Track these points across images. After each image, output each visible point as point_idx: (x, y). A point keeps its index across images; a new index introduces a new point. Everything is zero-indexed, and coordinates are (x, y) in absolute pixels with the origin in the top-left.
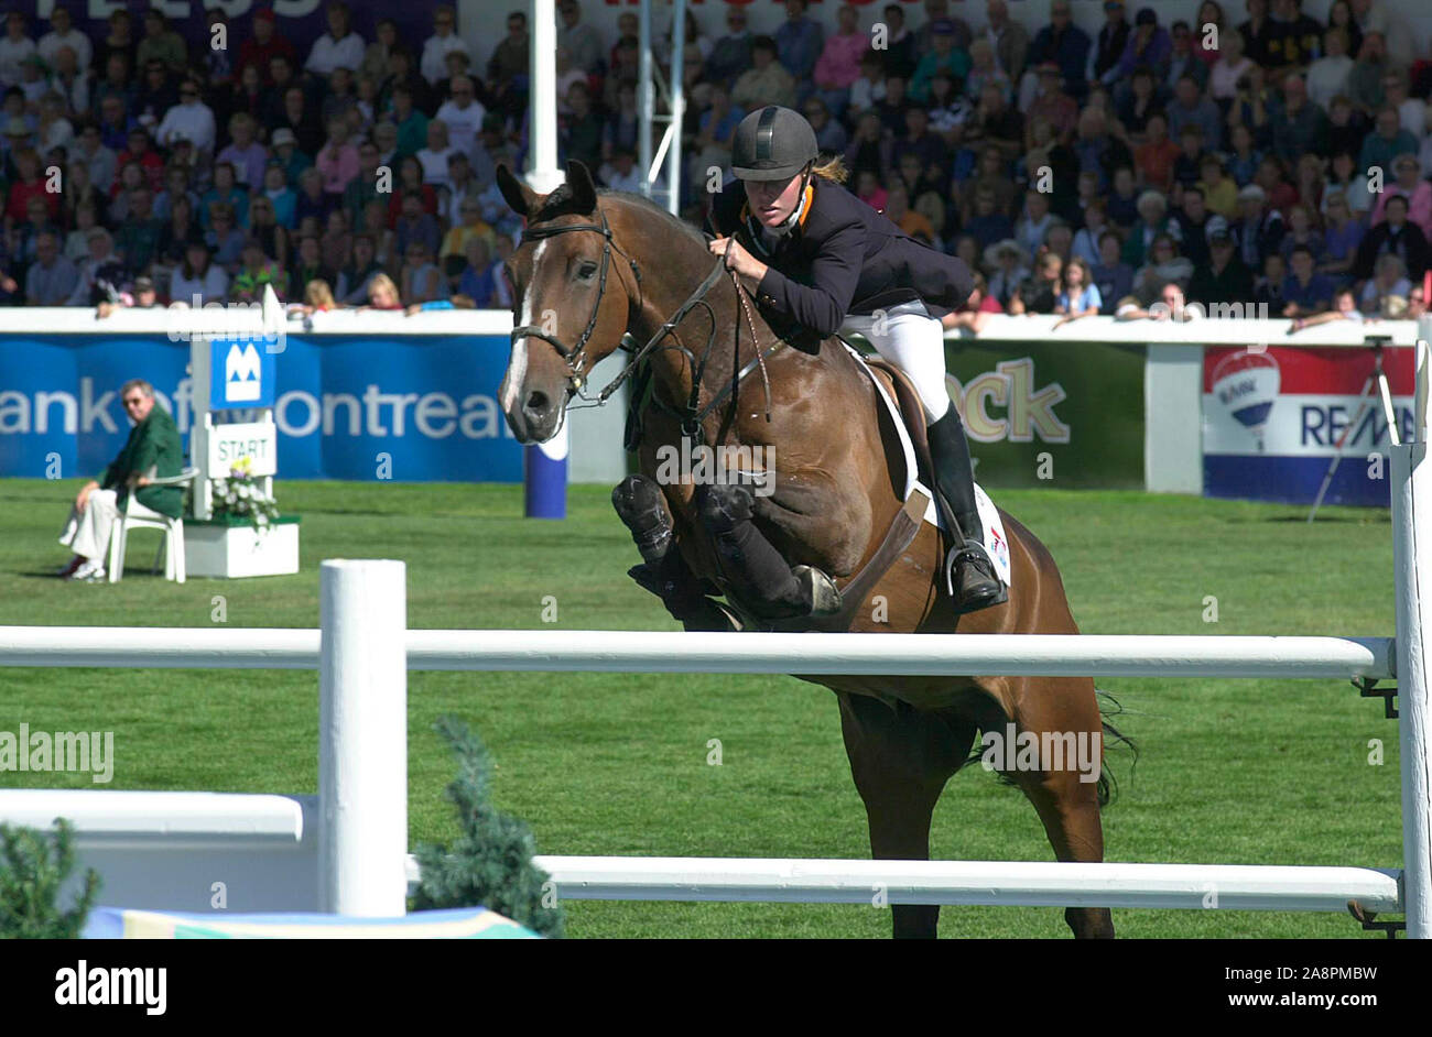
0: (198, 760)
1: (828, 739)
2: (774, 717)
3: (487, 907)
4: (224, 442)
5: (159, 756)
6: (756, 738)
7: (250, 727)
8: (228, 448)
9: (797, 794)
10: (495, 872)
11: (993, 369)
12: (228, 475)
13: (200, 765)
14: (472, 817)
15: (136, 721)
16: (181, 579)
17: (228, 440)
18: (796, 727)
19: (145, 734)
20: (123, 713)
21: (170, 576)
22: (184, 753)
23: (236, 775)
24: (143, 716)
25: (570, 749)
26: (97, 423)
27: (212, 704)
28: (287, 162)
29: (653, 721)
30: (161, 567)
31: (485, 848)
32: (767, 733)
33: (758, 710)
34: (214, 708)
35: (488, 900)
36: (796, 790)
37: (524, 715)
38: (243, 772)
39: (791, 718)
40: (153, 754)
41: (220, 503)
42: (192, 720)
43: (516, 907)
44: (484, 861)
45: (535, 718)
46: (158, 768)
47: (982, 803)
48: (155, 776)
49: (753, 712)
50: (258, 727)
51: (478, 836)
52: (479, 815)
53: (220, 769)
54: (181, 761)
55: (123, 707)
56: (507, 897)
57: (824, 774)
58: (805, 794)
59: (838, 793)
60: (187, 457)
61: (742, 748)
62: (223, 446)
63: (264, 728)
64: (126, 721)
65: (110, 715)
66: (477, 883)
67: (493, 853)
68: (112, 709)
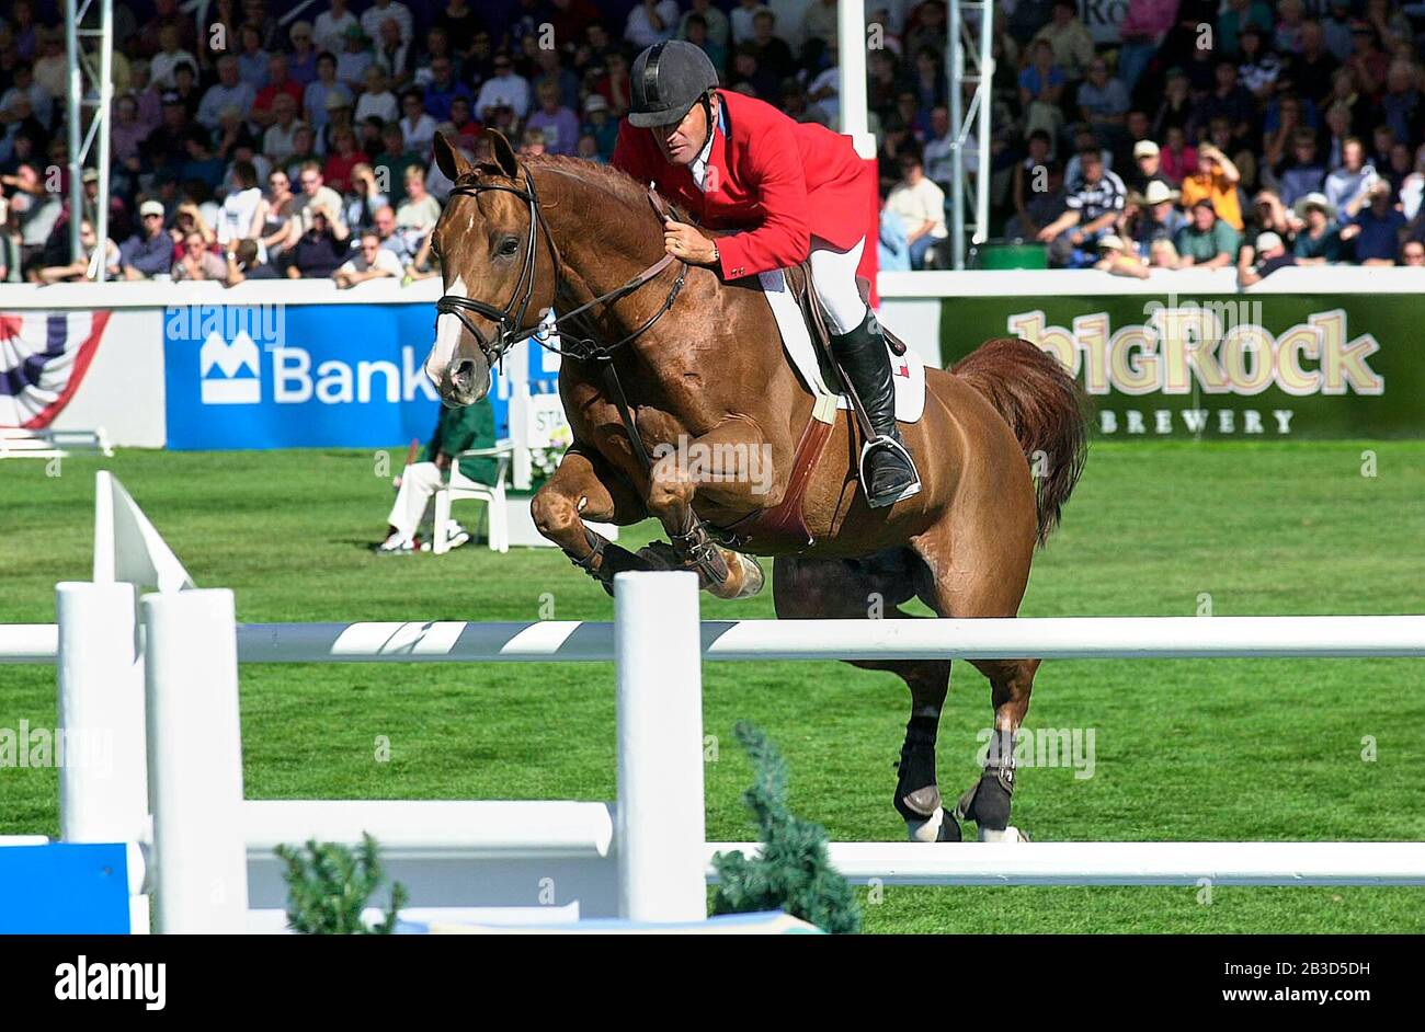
0: (518, 734)
1: (1141, 703)
2: (1087, 681)
3: (785, 911)
4: (541, 413)
5: (480, 731)
6: (1069, 703)
7: (570, 698)
8: (546, 418)
9: (1109, 760)
10: (792, 875)
11: (1305, 322)
12: (548, 445)
13: (521, 739)
14: (769, 823)
15: (457, 694)
16: (504, 549)
17: (546, 410)
18: (1109, 690)
19: (469, 708)
20: (444, 687)
21: (493, 545)
22: (506, 726)
23: (556, 748)
24: (465, 689)
25: (885, 716)
26: (419, 391)
27: (533, 676)
28: (600, 129)
29: (967, 686)
30: (484, 533)
31: (782, 854)
32: (1080, 698)
33: (1072, 673)
34: (536, 680)
35: (786, 905)
36: (1108, 755)
37: (840, 683)
38: (561, 746)
39: (1104, 681)
40: (475, 728)
41: (538, 473)
42: (514, 694)
43: (814, 911)
44: (782, 865)
45: (851, 685)
46: (479, 743)
47: (1294, 767)
48: (476, 751)
49: (1066, 677)
50: (577, 699)
51: (776, 842)
52: (775, 820)
53: (539, 743)
54: (504, 736)
55: (444, 682)
56: (804, 901)
57: (1136, 739)
58: (1116, 759)
59: (1150, 759)
60: (505, 427)
61: (1057, 713)
62: (541, 417)
63: (583, 700)
64: (448, 695)
65: (432, 688)
66: (774, 889)
67: (790, 857)
68: (433, 681)
